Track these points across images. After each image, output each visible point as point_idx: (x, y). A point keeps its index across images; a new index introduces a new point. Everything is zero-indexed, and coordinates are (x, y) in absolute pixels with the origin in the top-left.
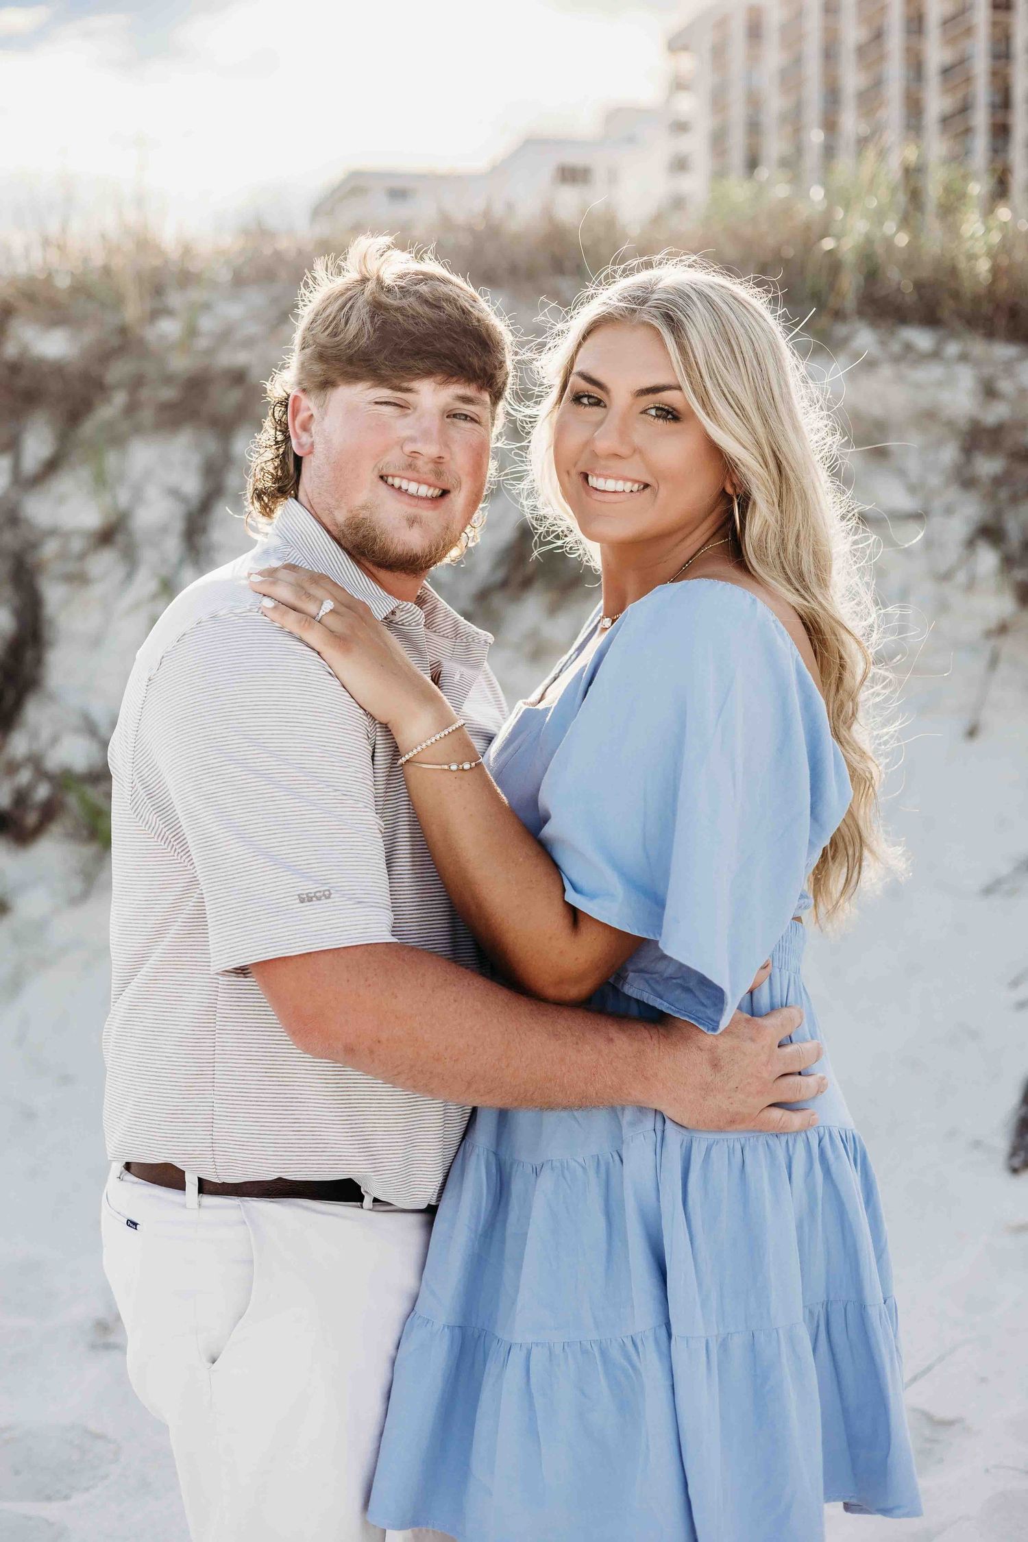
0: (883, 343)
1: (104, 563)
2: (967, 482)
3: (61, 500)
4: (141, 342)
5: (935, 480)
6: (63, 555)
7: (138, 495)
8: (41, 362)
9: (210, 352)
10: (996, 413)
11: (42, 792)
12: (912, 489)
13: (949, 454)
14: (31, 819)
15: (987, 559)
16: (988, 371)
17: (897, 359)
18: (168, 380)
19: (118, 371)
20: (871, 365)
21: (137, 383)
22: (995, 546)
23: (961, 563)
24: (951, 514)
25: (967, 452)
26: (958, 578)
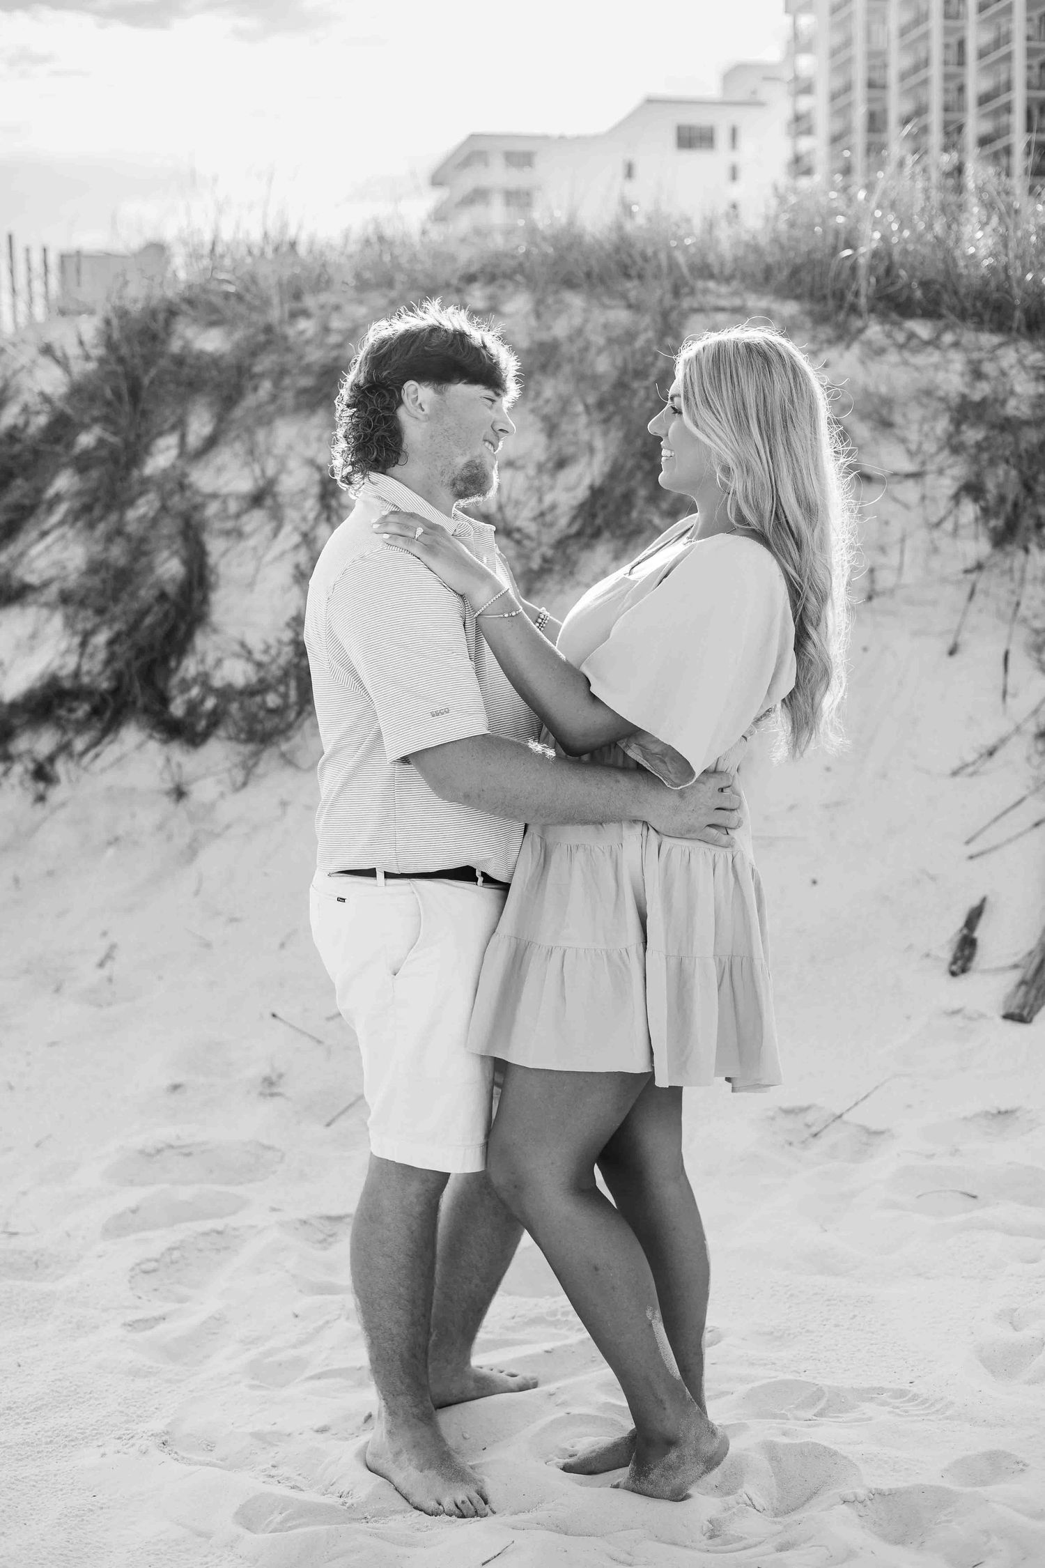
0: (889, 335)
1: (255, 521)
2: (956, 449)
3: (220, 470)
4: (285, 338)
5: (929, 447)
6: (223, 515)
7: (282, 467)
8: (201, 354)
9: (340, 346)
10: (982, 390)
11: (210, 703)
12: (911, 454)
13: (942, 425)
14: (202, 724)
15: (969, 510)
16: (976, 356)
17: (901, 347)
18: (307, 370)
19: (264, 363)
20: (881, 351)
21: (280, 374)
22: (976, 500)
23: (950, 512)
24: (942, 474)
25: (958, 423)
26: (946, 526)
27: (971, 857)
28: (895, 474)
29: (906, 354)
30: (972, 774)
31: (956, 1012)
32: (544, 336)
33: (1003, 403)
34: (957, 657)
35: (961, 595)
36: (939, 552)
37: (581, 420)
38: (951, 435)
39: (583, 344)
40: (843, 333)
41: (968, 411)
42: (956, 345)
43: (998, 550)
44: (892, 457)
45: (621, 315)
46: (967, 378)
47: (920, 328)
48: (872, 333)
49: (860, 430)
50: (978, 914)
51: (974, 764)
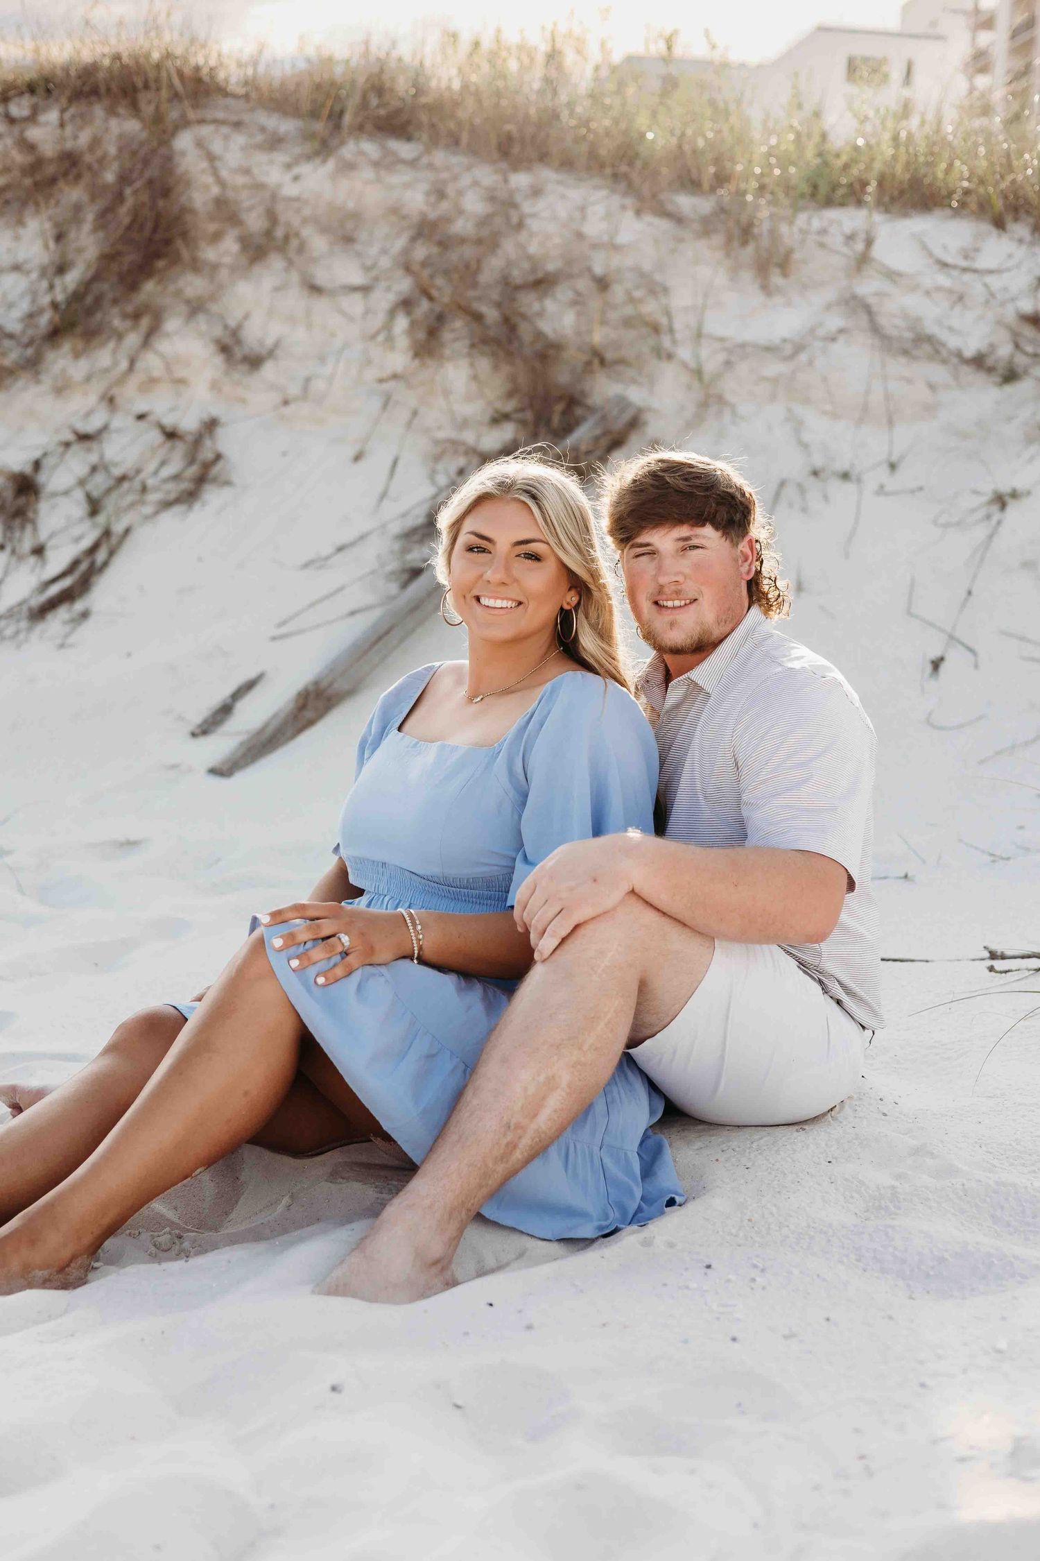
2: (405, 265)
5: (385, 262)
10: (439, 210)
12: (368, 269)
13: (400, 243)
15: (402, 323)
16: (443, 177)
17: (376, 165)
20: (352, 167)
22: (409, 313)
23: (384, 327)
24: (388, 289)
25: (413, 239)
26: (381, 338)
27: (274, 638)
28: (343, 287)
29: (383, 173)
30: (321, 567)
32: (69, 145)
33: (448, 220)
34: (362, 464)
35: (376, 403)
36: (369, 362)
37: (87, 226)
38: (406, 251)
39: (99, 153)
40: (323, 148)
41: (425, 229)
42: (430, 166)
43: (417, 362)
44: (346, 271)
45: (132, 126)
46: (432, 199)
47: (405, 150)
48: (349, 150)
49: (318, 243)
50: (249, 686)
51: (327, 558)
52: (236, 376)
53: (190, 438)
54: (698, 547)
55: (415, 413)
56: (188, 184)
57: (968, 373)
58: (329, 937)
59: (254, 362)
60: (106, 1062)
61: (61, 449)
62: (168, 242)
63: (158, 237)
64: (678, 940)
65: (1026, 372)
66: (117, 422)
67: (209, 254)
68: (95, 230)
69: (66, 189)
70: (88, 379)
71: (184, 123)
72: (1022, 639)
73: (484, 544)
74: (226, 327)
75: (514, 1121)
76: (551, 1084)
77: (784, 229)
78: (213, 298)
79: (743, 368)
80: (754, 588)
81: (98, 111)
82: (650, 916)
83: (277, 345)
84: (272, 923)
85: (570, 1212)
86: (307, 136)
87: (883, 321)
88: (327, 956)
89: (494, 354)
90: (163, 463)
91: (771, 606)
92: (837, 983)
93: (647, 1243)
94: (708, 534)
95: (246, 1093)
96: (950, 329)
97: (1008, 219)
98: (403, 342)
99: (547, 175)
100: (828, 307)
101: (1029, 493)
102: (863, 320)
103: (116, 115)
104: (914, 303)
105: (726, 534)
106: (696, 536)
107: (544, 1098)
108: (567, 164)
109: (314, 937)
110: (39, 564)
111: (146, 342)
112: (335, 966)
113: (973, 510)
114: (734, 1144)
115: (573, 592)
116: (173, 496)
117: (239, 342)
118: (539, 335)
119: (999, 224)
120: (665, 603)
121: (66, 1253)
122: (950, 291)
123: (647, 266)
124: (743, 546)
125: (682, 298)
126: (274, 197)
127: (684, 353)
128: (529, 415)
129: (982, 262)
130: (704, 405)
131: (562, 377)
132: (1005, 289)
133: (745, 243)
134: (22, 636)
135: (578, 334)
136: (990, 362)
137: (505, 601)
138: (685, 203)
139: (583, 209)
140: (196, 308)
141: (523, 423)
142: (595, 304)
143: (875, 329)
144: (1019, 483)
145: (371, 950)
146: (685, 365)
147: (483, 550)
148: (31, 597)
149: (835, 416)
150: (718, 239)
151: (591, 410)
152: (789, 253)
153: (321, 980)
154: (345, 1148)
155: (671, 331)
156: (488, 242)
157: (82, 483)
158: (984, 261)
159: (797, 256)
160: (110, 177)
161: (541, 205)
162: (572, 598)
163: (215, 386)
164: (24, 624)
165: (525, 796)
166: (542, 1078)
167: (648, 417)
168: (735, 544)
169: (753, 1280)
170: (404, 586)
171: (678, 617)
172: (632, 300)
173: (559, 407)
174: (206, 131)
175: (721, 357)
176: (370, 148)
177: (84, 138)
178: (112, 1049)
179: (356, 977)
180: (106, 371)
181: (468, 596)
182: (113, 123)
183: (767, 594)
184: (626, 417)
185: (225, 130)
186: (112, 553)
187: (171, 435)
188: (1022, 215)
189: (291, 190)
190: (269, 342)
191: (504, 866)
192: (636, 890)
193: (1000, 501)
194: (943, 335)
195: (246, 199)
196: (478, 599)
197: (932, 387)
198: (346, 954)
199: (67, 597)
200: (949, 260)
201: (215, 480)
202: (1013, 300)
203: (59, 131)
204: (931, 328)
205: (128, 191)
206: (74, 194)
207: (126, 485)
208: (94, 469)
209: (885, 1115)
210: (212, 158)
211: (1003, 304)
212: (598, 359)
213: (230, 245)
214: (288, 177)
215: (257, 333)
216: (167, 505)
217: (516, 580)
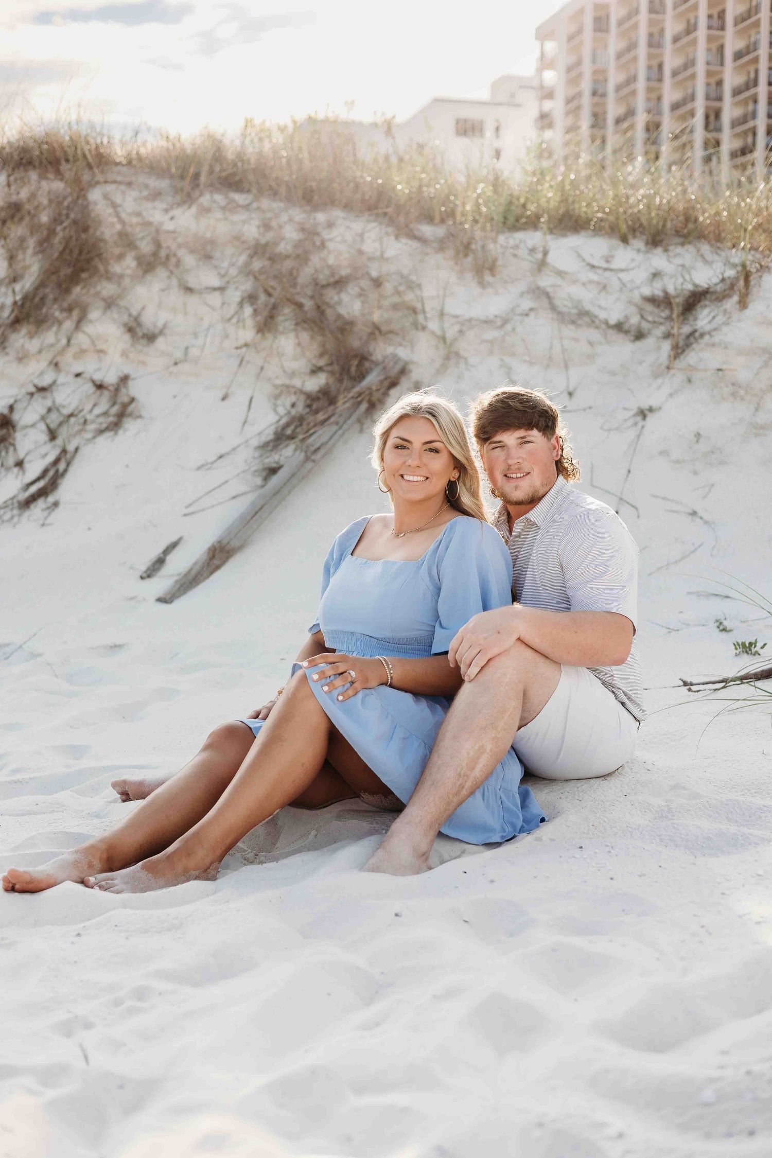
2: (247, 272)
5: (233, 272)
10: (270, 236)
12: (223, 276)
13: (243, 259)
15: (248, 310)
16: (268, 215)
17: (223, 209)
20: (208, 210)
22: (252, 304)
23: (236, 313)
24: (237, 288)
25: (251, 257)
26: (234, 320)
27: (185, 515)
28: (207, 288)
29: (227, 213)
30: (209, 469)
31: (132, 599)
32: (14, 198)
33: (276, 244)
34: (227, 401)
35: (236, 363)
36: (227, 336)
37: (30, 251)
38: (247, 264)
39: (36, 203)
40: (188, 199)
41: (259, 250)
42: (258, 208)
43: (259, 335)
44: (208, 277)
45: (58, 186)
46: (262, 230)
47: (240, 198)
48: (205, 199)
49: (189, 260)
50: (173, 546)
51: (212, 463)
52: (139, 347)
53: (111, 388)
54: (529, 442)
55: (262, 368)
56: (100, 223)
57: (613, 335)
58: (342, 673)
59: (151, 338)
60: (205, 755)
61: (28, 397)
62: (89, 261)
63: (83, 257)
64: (544, 667)
65: (649, 333)
66: (61, 379)
67: (117, 268)
68: (35, 254)
69: (13, 227)
70: (40, 352)
71: (94, 184)
72: (664, 498)
73: (405, 443)
74: (130, 315)
75: (462, 772)
76: (481, 750)
77: (491, 246)
78: (120, 297)
79: (471, 334)
80: (559, 465)
81: (33, 175)
82: (529, 653)
83: (165, 326)
84: (310, 666)
85: (485, 828)
86: (176, 191)
87: (558, 303)
88: (343, 684)
89: (312, 329)
90: (95, 405)
91: (570, 475)
92: (622, 693)
93: (539, 839)
94: (535, 434)
95: (303, 765)
96: (600, 307)
97: (630, 237)
98: (250, 323)
99: (337, 213)
100: (522, 294)
101: (660, 408)
102: (545, 303)
103: (47, 179)
104: (576, 291)
105: (544, 434)
106: (529, 436)
107: (478, 758)
108: (347, 206)
109: (335, 673)
110: (21, 473)
111: (78, 326)
112: (347, 689)
113: (626, 420)
114: (567, 789)
115: (456, 471)
116: (104, 426)
117: (139, 324)
118: (339, 316)
119: (624, 240)
120: (511, 475)
121: (208, 861)
122: (598, 283)
123: (405, 271)
124: (553, 441)
125: (429, 291)
126: (158, 231)
127: (433, 325)
128: (336, 368)
129: (615, 265)
130: (447, 358)
131: (355, 343)
132: (632, 281)
133: (466, 255)
134: (16, 519)
135: (363, 315)
136: (626, 327)
137: (419, 477)
138: (427, 230)
139: (361, 235)
140: (110, 304)
141: (332, 373)
142: (373, 296)
143: (553, 308)
144: (654, 402)
145: (366, 680)
146: (433, 333)
147: (403, 447)
148: (19, 493)
149: (531, 363)
150: (450, 253)
151: (377, 364)
152: (495, 260)
153: (341, 698)
154: (341, 802)
155: (424, 312)
156: (302, 258)
157: (43, 418)
158: (617, 264)
159: (500, 262)
160: (44, 218)
161: (335, 233)
162: (455, 474)
163: (124, 354)
164: (16, 512)
165: (439, 589)
166: (476, 747)
167: (411, 367)
168: (549, 439)
169: (610, 852)
170: (266, 479)
171: (519, 483)
172: (398, 293)
173: (355, 362)
174: (110, 188)
175: (457, 328)
176: (219, 198)
177: (24, 194)
178: (208, 747)
179: (360, 695)
180: (52, 345)
181: (396, 475)
182: (44, 184)
183: (568, 468)
184: (398, 367)
185: (123, 187)
186: (68, 464)
187: (100, 387)
188: (638, 234)
189: (169, 226)
190: (160, 324)
191: (427, 631)
192: (521, 638)
193: (643, 414)
194: (595, 311)
195: (139, 233)
196: (402, 476)
197: (591, 344)
198: (352, 683)
199: (43, 493)
200: (596, 263)
201: (130, 415)
202: (638, 288)
203: (6, 189)
204: (588, 307)
205: (59, 228)
206: (17, 231)
207: (72, 420)
208: (49, 410)
209: (649, 770)
210: (114, 206)
211: (631, 290)
212: (376, 331)
213: (130, 262)
214: (168, 217)
215: (152, 318)
216: (101, 432)
217: (425, 465)
